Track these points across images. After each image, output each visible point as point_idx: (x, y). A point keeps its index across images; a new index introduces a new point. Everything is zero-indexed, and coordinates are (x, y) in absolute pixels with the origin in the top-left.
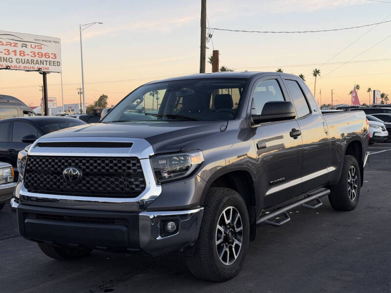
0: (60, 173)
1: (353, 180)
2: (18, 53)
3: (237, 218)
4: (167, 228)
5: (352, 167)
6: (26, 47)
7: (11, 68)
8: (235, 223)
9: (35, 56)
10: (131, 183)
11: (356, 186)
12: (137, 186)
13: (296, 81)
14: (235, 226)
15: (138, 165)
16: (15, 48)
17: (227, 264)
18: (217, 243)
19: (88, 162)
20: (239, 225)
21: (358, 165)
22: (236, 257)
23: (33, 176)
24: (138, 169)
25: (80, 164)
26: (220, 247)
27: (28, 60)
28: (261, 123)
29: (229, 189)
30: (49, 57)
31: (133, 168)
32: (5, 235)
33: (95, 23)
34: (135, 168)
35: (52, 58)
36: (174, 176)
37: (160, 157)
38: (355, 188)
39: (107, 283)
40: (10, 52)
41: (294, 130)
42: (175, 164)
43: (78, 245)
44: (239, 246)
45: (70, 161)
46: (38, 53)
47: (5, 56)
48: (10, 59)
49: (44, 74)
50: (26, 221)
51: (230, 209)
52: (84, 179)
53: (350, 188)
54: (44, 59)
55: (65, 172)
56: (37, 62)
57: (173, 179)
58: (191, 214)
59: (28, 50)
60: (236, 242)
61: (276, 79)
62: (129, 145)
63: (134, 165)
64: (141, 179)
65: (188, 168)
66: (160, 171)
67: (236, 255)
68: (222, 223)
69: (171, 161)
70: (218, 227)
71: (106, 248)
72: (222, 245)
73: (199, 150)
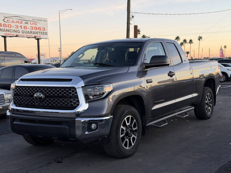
0: (32, 96)
1: (209, 101)
2: (23, 27)
3: (134, 122)
4: (91, 127)
5: (209, 94)
6: (27, 24)
7: (19, 36)
8: (133, 125)
9: (33, 29)
10: (71, 102)
11: (211, 105)
12: (75, 103)
13: (174, 44)
14: (132, 127)
15: (75, 91)
16: (21, 25)
17: (127, 148)
18: (121, 136)
19: (48, 89)
20: (135, 126)
21: (212, 93)
22: (133, 145)
23: (18, 97)
24: (75, 94)
25: (43, 91)
26: (123, 139)
27: (28, 31)
28: (150, 68)
29: (129, 106)
30: (41, 30)
31: (72, 93)
32: (7, 131)
33: (68, 9)
34: (73, 93)
35: (43, 30)
36: (96, 98)
37: (88, 87)
38: (210, 106)
39: (59, 158)
40: (18, 27)
41: (170, 72)
42: (97, 91)
43: (42, 137)
44: (135, 138)
45: (38, 89)
46: (34, 28)
47: (15, 29)
48: (18, 31)
49: (38, 40)
50: (14, 123)
51: (129, 117)
52: (45, 99)
53: (207, 106)
54: (38, 31)
55: (35, 95)
56: (34, 33)
57: (96, 99)
58: (105, 119)
59: (28, 26)
60: (133, 136)
61: (161, 43)
62: (70, 80)
63: (73, 91)
64: (77, 100)
65: (103, 93)
66: (88, 95)
67: (133, 143)
68: (125, 125)
69: (94, 90)
70: (122, 127)
71: (57, 138)
72: (124, 137)
73: (111, 83)
